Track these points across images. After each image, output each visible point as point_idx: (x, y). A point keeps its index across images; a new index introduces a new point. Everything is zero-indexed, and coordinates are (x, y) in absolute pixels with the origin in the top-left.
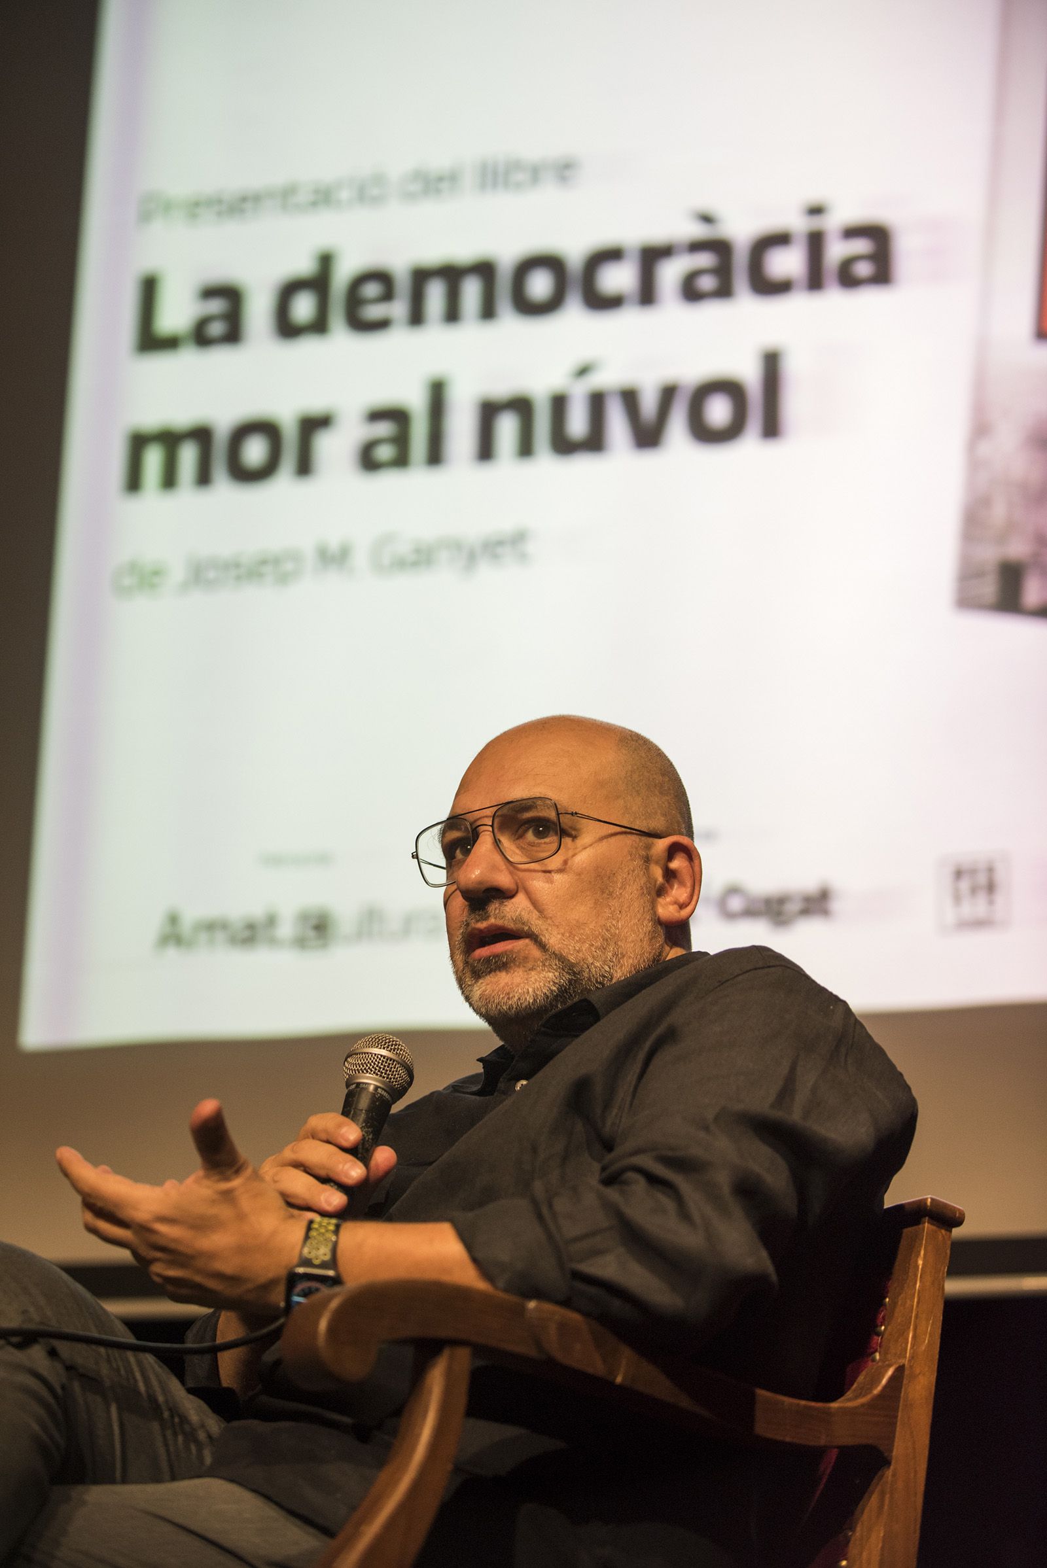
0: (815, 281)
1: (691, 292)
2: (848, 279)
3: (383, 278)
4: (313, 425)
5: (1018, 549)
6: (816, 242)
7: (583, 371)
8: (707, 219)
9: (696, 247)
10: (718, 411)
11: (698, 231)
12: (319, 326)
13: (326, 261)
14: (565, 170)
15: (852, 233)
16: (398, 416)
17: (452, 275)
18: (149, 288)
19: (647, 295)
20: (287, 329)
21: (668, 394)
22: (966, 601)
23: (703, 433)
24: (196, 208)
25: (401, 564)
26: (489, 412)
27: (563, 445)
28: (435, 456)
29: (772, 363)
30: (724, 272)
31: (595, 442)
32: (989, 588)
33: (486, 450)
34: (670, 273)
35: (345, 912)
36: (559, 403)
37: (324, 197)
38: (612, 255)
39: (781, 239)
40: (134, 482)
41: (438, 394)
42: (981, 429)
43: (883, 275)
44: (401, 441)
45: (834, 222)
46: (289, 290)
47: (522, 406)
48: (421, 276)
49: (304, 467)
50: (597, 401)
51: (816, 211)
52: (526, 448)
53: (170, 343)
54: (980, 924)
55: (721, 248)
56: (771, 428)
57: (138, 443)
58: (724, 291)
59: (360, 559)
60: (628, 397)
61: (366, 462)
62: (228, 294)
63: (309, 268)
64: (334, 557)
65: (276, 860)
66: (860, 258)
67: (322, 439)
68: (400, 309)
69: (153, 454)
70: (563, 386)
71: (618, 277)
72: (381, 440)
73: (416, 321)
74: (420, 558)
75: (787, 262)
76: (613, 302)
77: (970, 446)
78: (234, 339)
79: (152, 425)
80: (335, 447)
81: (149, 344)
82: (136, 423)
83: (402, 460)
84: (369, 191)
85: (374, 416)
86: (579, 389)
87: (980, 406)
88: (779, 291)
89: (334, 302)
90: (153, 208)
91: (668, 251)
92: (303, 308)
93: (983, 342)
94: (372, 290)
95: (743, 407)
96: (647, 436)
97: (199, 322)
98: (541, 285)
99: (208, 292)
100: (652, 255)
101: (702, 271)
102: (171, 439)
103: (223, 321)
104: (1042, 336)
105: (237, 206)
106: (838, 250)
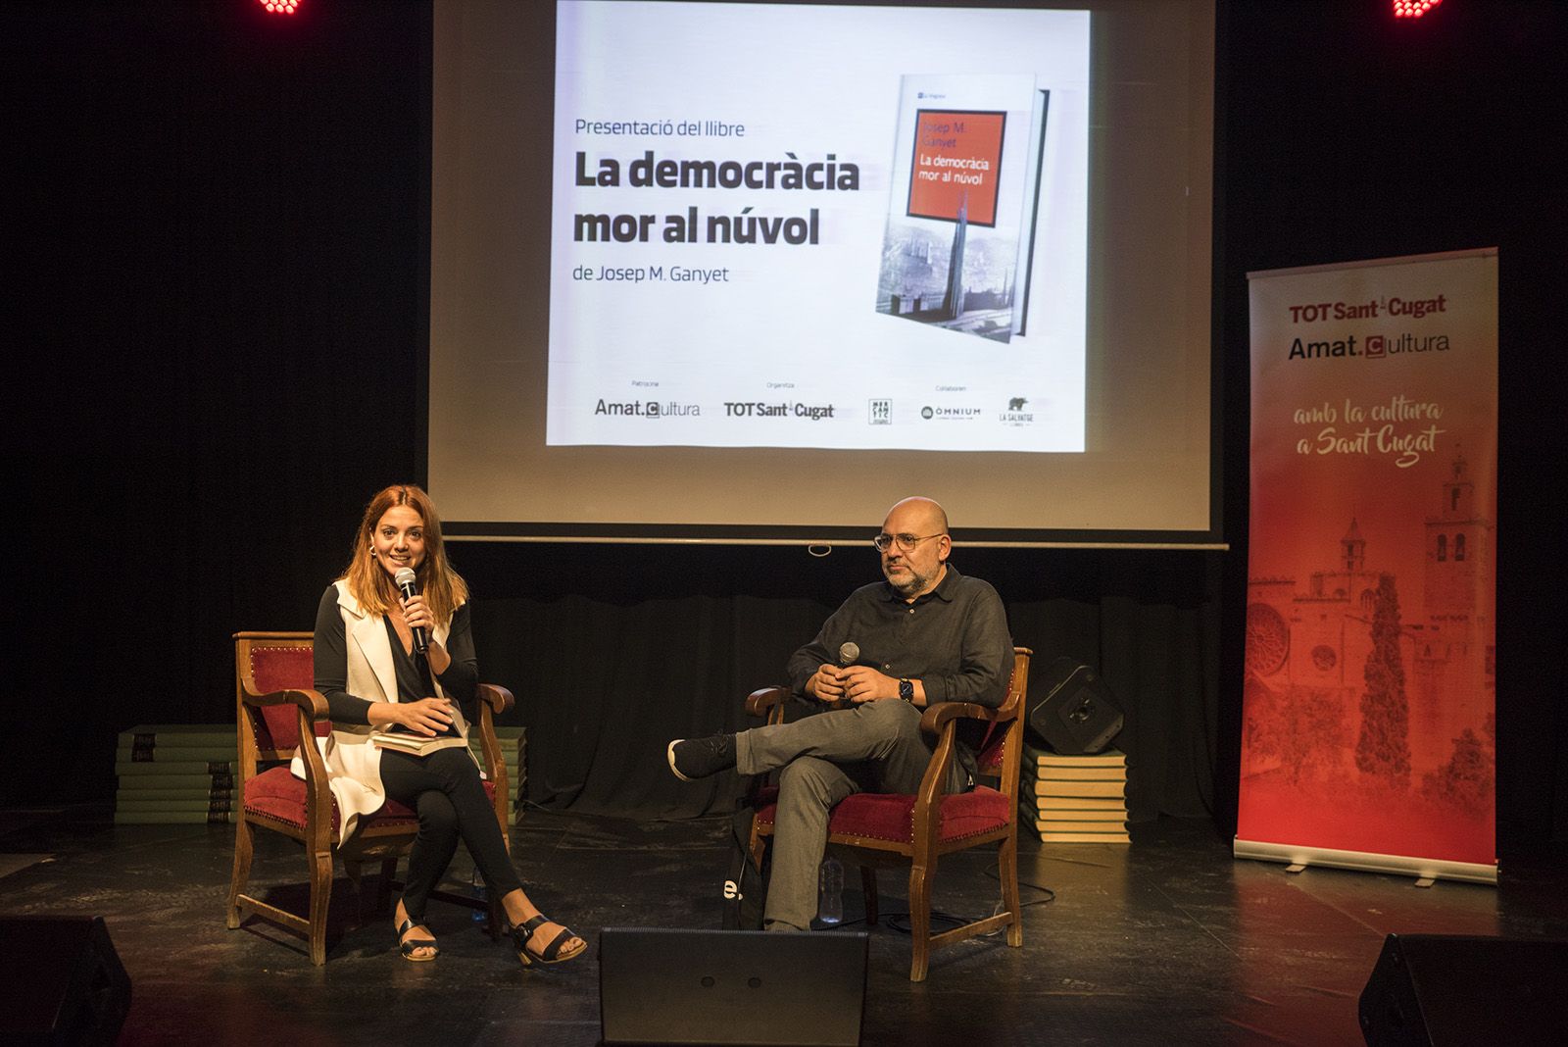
0: (831, 186)
1: (786, 185)
2: (842, 186)
3: (671, 164)
4: (648, 220)
5: (898, 292)
6: (831, 168)
7: (747, 210)
8: (792, 156)
9: (788, 166)
10: (796, 231)
11: (789, 160)
12: (648, 182)
13: (650, 155)
14: (740, 130)
15: (844, 167)
16: (677, 219)
17: (698, 166)
18: (581, 158)
19: (770, 184)
20: (636, 182)
21: (778, 221)
22: (880, 310)
23: (791, 239)
24: (598, 127)
25: (681, 278)
26: (712, 222)
27: (740, 239)
28: (693, 239)
29: (815, 213)
30: (798, 177)
31: (751, 238)
32: (888, 305)
33: (712, 238)
34: (779, 175)
35: (664, 405)
36: (738, 221)
37: (648, 129)
38: (757, 166)
39: (819, 167)
40: (579, 237)
41: (693, 211)
42: (887, 247)
43: (855, 186)
44: (680, 230)
45: (838, 162)
46: (636, 165)
47: (724, 221)
48: (686, 165)
49: (644, 238)
50: (752, 221)
51: (832, 157)
52: (726, 239)
53: (590, 182)
54: (882, 422)
55: (797, 167)
56: (815, 240)
57: (580, 220)
58: (798, 186)
59: (666, 274)
60: (764, 221)
61: (668, 237)
62: (613, 165)
63: (643, 158)
64: (656, 273)
65: (638, 384)
66: (846, 177)
67: (650, 226)
68: (678, 178)
69: (586, 225)
70: (739, 215)
71: (759, 175)
72: (672, 229)
73: (685, 183)
74: (689, 276)
75: (820, 176)
76: (757, 185)
77: (883, 253)
78: (615, 182)
79: (584, 214)
80: (656, 230)
81: (583, 180)
82: (579, 213)
83: (681, 239)
84: (666, 129)
85: (670, 219)
86: (745, 218)
87: (886, 239)
88: (818, 186)
89: (652, 172)
90: (581, 124)
91: (777, 167)
92: (642, 173)
93: (889, 214)
94: (667, 169)
95: (804, 231)
96: (770, 238)
97: (602, 175)
98: (731, 175)
99: (604, 163)
100: (773, 168)
101: (790, 176)
102: (592, 220)
103: (610, 175)
104: (909, 214)
105: (615, 129)
106: (839, 174)
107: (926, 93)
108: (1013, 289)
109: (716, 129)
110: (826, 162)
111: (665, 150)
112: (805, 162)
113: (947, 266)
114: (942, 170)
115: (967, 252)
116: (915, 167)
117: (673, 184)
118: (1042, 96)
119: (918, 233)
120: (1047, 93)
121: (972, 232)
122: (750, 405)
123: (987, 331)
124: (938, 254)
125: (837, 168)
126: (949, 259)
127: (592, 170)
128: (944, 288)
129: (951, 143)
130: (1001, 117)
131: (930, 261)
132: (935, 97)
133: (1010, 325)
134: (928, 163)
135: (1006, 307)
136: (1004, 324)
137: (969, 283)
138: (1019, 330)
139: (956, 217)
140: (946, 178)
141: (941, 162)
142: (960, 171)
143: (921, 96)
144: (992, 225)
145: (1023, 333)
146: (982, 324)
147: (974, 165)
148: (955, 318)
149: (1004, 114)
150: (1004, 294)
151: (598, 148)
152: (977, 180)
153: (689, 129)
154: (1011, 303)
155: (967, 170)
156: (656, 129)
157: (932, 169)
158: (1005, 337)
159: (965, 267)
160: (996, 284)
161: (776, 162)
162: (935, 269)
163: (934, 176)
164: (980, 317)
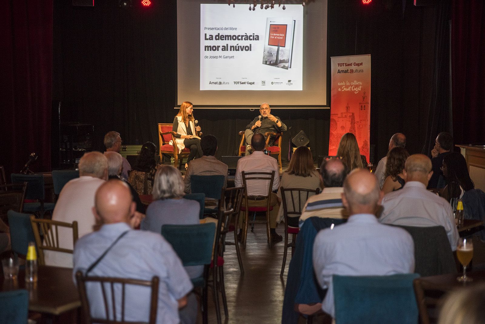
0: (254, 40)
1: (245, 39)
2: (256, 40)
3: (223, 36)
4: (219, 47)
5: (267, 60)
6: (254, 36)
7: (238, 45)
8: (246, 34)
9: (245, 36)
10: (247, 48)
11: (246, 35)
12: (219, 39)
13: (219, 34)
14: (236, 29)
15: (256, 36)
16: (224, 46)
17: (228, 36)
18: (206, 34)
19: (242, 39)
20: (216, 39)
21: (243, 46)
22: (263, 63)
23: (246, 50)
24: (209, 29)
25: (225, 58)
26: (231, 47)
27: (236, 50)
28: (227, 50)
29: (251, 45)
30: (247, 38)
31: (238, 50)
32: (265, 63)
33: (231, 50)
34: (244, 38)
35: (222, 82)
36: (236, 47)
37: (218, 29)
38: (239, 36)
39: (251, 36)
40: (205, 50)
41: (227, 45)
42: (264, 51)
43: (258, 40)
44: (225, 48)
45: (255, 35)
46: (216, 36)
47: (233, 47)
48: (226, 36)
49: (218, 50)
50: (238, 47)
51: (254, 34)
52: (234, 50)
53: (207, 39)
54: (264, 85)
55: (247, 36)
56: (251, 50)
58: (247, 40)
59: (222, 57)
60: (241, 47)
61: (222, 50)
62: (211, 36)
63: (217, 34)
64: (220, 57)
65: (217, 78)
66: (257, 38)
67: (219, 48)
68: (224, 38)
69: (207, 48)
70: (236, 45)
71: (240, 38)
72: (223, 48)
73: (226, 39)
74: (227, 57)
75: (251, 38)
76: (239, 40)
77: (264, 53)
78: (212, 39)
79: (206, 46)
80: (220, 49)
81: (206, 39)
82: (205, 45)
83: (225, 50)
84: (222, 29)
85: (223, 46)
86: (237, 46)
87: (264, 50)
88: (251, 40)
89: (219, 37)
90: (206, 28)
91: (243, 36)
92: (217, 38)
93: (265, 45)
94: (222, 37)
95: (249, 48)
96: (242, 50)
97: (210, 38)
98: (234, 38)
99: (210, 36)
100: (242, 36)
101: (246, 38)
102: (208, 47)
103: (211, 38)
104: (269, 45)
105: (212, 29)
106: (255, 37)
107: (272, 21)
108: (289, 59)
109: (232, 29)
110: (253, 35)
111: (222, 33)
112: (248, 35)
113: (276, 55)
114: (275, 36)
115: (280, 52)
116: (270, 35)
117: (223, 40)
118: (294, 21)
119: (270, 49)
120: (295, 21)
121: (281, 48)
122: (239, 82)
123: (284, 67)
124: (274, 52)
125: (255, 36)
126: (276, 53)
127: (208, 37)
128: (275, 59)
129: (277, 31)
130: (286, 26)
131: (273, 54)
132: (273, 22)
133: (288, 66)
134: (272, 35)
135: (287, 63)
136: (287, 66)
137: (280, 58)
138: (290, 67)
139: (277, 45)
140: (276, 38)
141: (275, 35)
142: (278, 36)
143: (271, 22)
144: (285, 47)
145: (290, 68)
146: (283, 66)
147: (281, 35)
148: (277, 65)
149: (287, 25)
150: (287, 60)
151: (209, 33)
152: (282, 38)
153: (226, 29)
154: (288, 62)
155: (280, 36)
156: (220, 29)
157: (273, 36)
158: (287, 68)
159: (279, 55)
160: (285, 58)
161: (243, 35)
162: (274, 55)
163: (273, 37)
164: (282, 65)
